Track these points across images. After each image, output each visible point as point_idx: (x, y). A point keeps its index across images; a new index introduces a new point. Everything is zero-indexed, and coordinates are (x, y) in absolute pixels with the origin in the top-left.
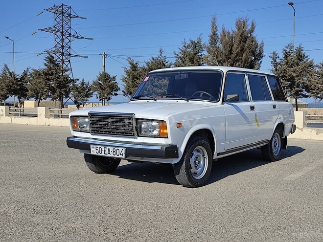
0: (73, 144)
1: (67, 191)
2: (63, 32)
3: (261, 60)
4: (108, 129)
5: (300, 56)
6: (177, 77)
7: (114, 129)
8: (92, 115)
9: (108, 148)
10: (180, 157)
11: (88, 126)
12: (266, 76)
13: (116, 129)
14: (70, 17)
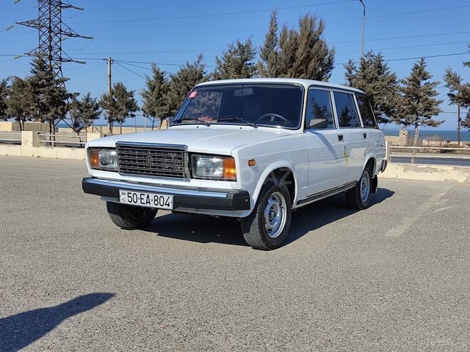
0: (91, 187)
1: (88, 258)
2: (50, 27)
3: (330, 73)
4: (146, 166)
5: (379, 67)
6: (237, 93)
7: (155, 167)
8: (121, 147)
9: (146, 194)
10: (252, 207)
11: (116, 162)
12: (353, 93)
13: (159, 167)
14: (61, 7)
